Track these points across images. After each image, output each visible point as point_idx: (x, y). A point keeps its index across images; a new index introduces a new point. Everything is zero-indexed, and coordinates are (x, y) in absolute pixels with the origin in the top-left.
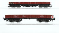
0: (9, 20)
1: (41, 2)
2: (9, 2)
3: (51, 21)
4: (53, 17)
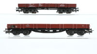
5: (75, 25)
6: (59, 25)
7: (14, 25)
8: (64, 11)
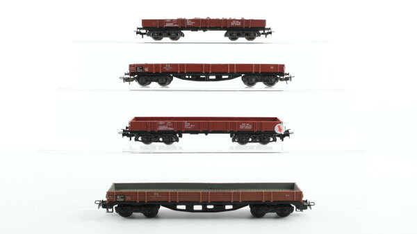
0: (140, 139)
1: (251, 66)
2: (131, 66)
3: (275, 140)
4: (280, 130)
5: (257, 66)
6: (227, 65)
7: (142, 66)
8: (239, 35)
